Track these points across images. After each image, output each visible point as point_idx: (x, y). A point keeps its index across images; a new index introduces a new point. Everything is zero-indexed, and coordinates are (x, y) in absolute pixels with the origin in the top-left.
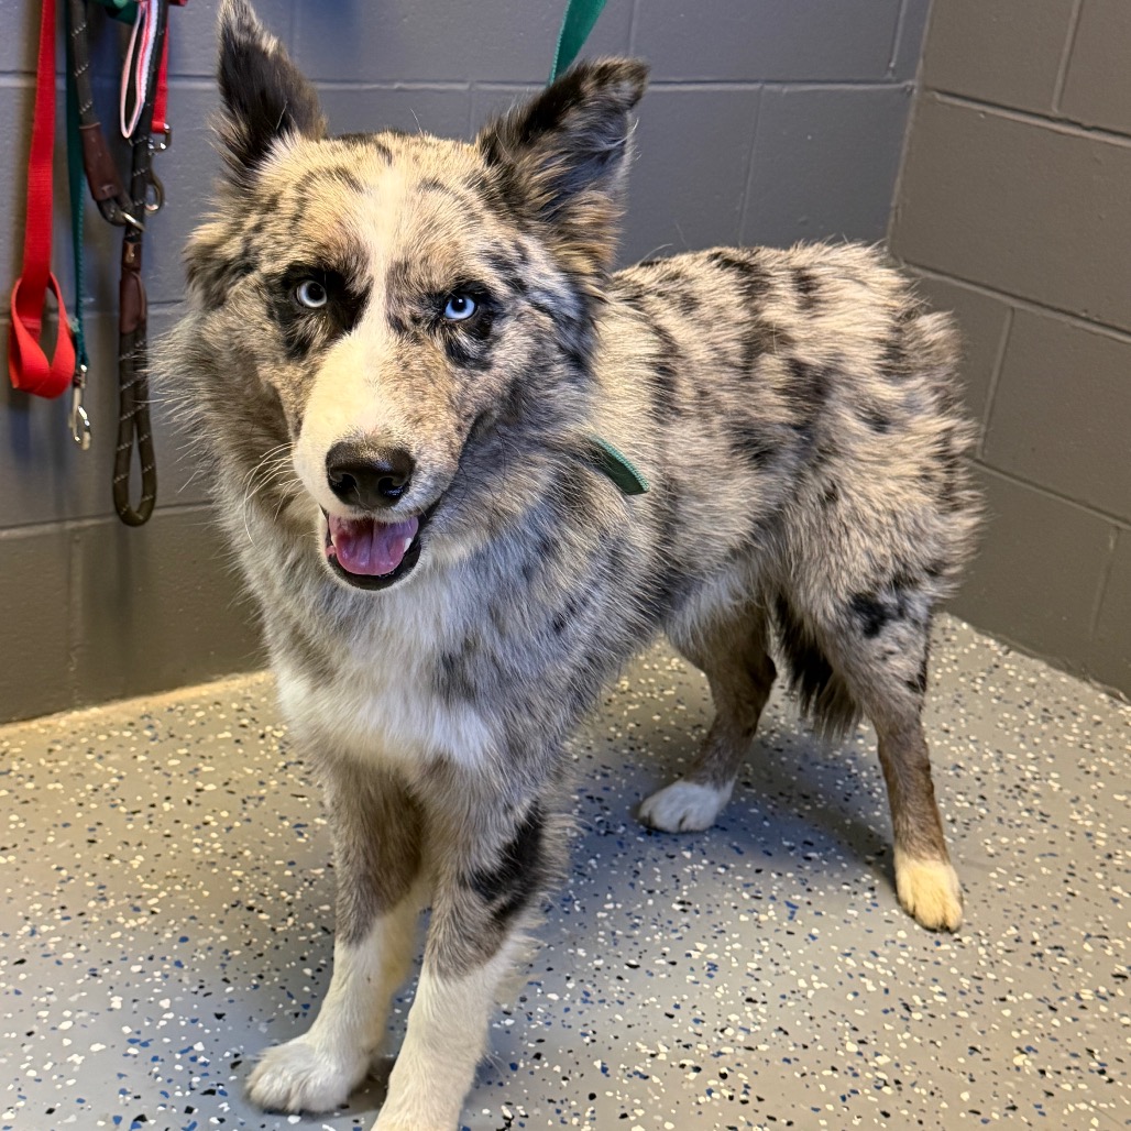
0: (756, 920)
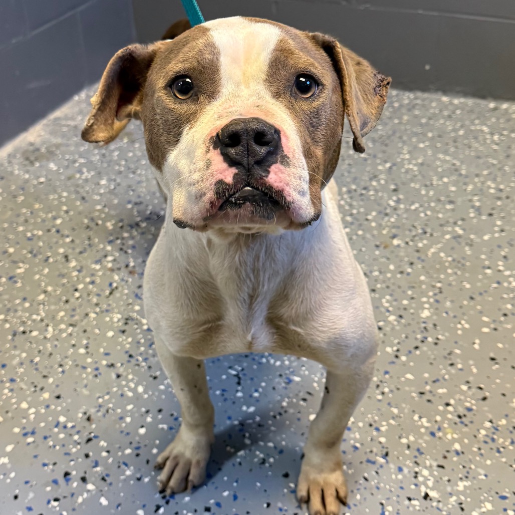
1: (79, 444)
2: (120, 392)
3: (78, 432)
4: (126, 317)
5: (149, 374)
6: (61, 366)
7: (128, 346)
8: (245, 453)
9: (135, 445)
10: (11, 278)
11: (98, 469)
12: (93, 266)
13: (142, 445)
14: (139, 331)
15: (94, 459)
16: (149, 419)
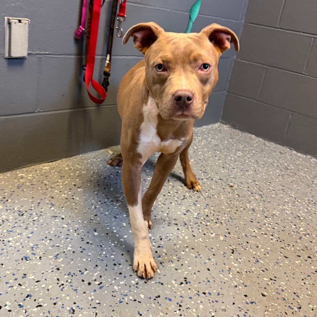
0: (255, 198)
1: (154, 246)
2: (177, 235)
3: (155, 242)
4: (188, 210)
5: (192, 234)
6: (155, 216)
7: (185, 220)
8: (228, 280)
9: (178, 256)
10: (144, 180)
11: (160, 258)
12: (179, 187)
13: (181, 258)
14: (192, 216)
15: (159, 254)
16: (187, 250)
